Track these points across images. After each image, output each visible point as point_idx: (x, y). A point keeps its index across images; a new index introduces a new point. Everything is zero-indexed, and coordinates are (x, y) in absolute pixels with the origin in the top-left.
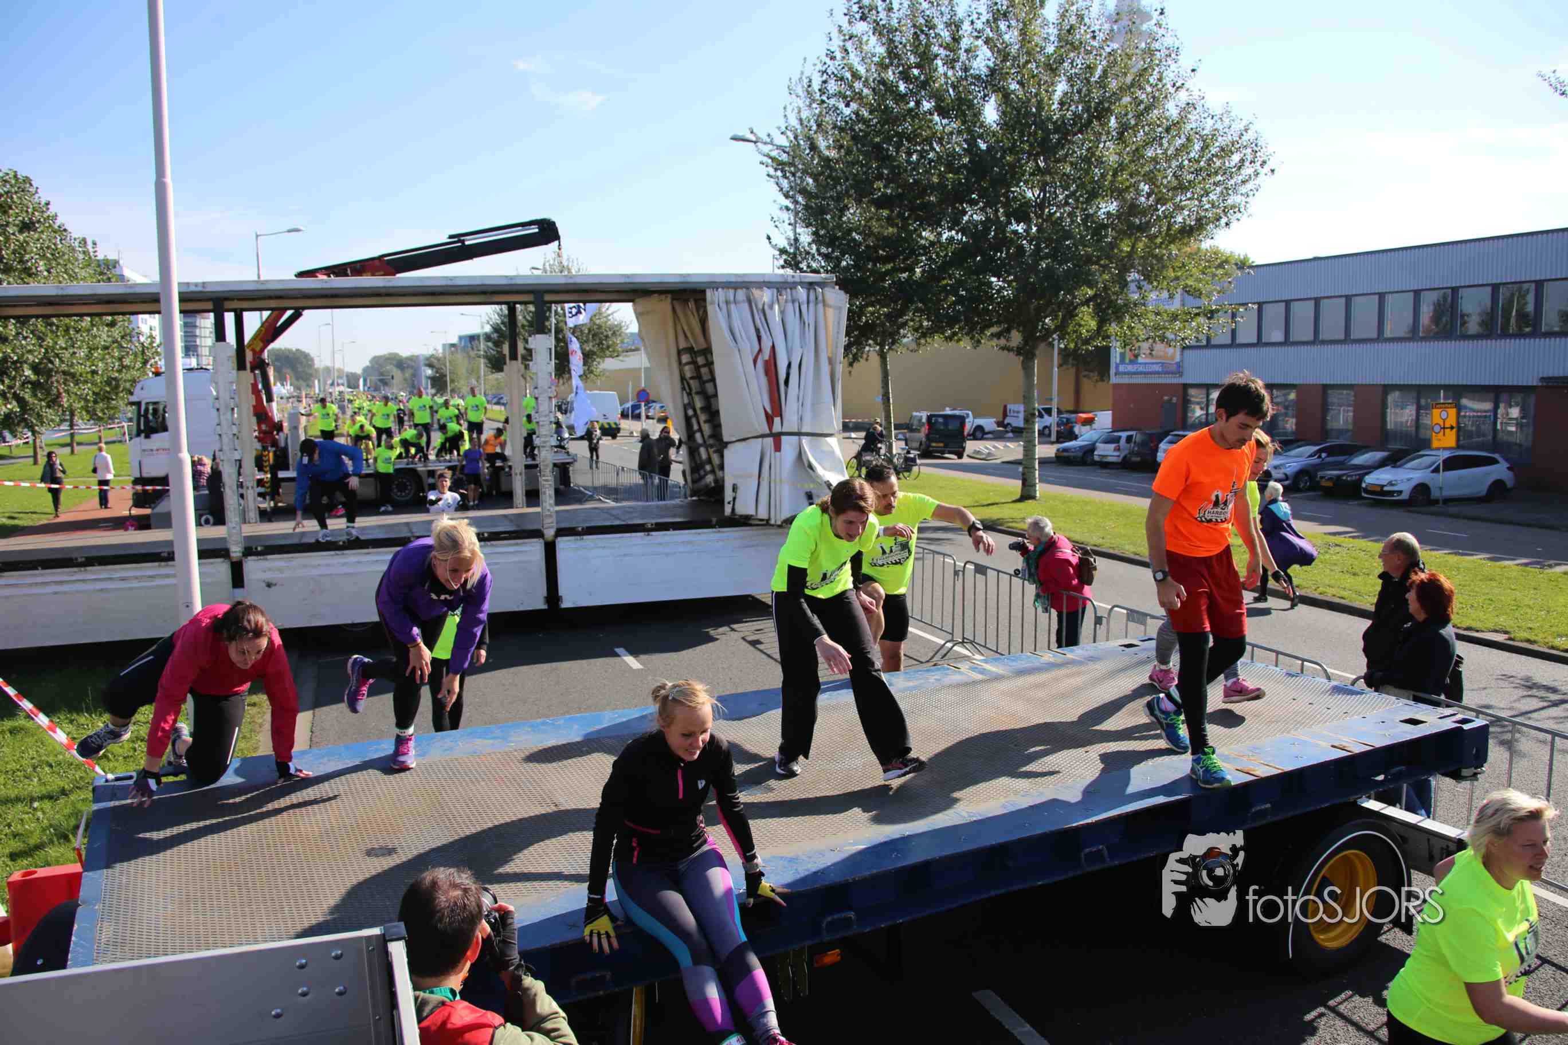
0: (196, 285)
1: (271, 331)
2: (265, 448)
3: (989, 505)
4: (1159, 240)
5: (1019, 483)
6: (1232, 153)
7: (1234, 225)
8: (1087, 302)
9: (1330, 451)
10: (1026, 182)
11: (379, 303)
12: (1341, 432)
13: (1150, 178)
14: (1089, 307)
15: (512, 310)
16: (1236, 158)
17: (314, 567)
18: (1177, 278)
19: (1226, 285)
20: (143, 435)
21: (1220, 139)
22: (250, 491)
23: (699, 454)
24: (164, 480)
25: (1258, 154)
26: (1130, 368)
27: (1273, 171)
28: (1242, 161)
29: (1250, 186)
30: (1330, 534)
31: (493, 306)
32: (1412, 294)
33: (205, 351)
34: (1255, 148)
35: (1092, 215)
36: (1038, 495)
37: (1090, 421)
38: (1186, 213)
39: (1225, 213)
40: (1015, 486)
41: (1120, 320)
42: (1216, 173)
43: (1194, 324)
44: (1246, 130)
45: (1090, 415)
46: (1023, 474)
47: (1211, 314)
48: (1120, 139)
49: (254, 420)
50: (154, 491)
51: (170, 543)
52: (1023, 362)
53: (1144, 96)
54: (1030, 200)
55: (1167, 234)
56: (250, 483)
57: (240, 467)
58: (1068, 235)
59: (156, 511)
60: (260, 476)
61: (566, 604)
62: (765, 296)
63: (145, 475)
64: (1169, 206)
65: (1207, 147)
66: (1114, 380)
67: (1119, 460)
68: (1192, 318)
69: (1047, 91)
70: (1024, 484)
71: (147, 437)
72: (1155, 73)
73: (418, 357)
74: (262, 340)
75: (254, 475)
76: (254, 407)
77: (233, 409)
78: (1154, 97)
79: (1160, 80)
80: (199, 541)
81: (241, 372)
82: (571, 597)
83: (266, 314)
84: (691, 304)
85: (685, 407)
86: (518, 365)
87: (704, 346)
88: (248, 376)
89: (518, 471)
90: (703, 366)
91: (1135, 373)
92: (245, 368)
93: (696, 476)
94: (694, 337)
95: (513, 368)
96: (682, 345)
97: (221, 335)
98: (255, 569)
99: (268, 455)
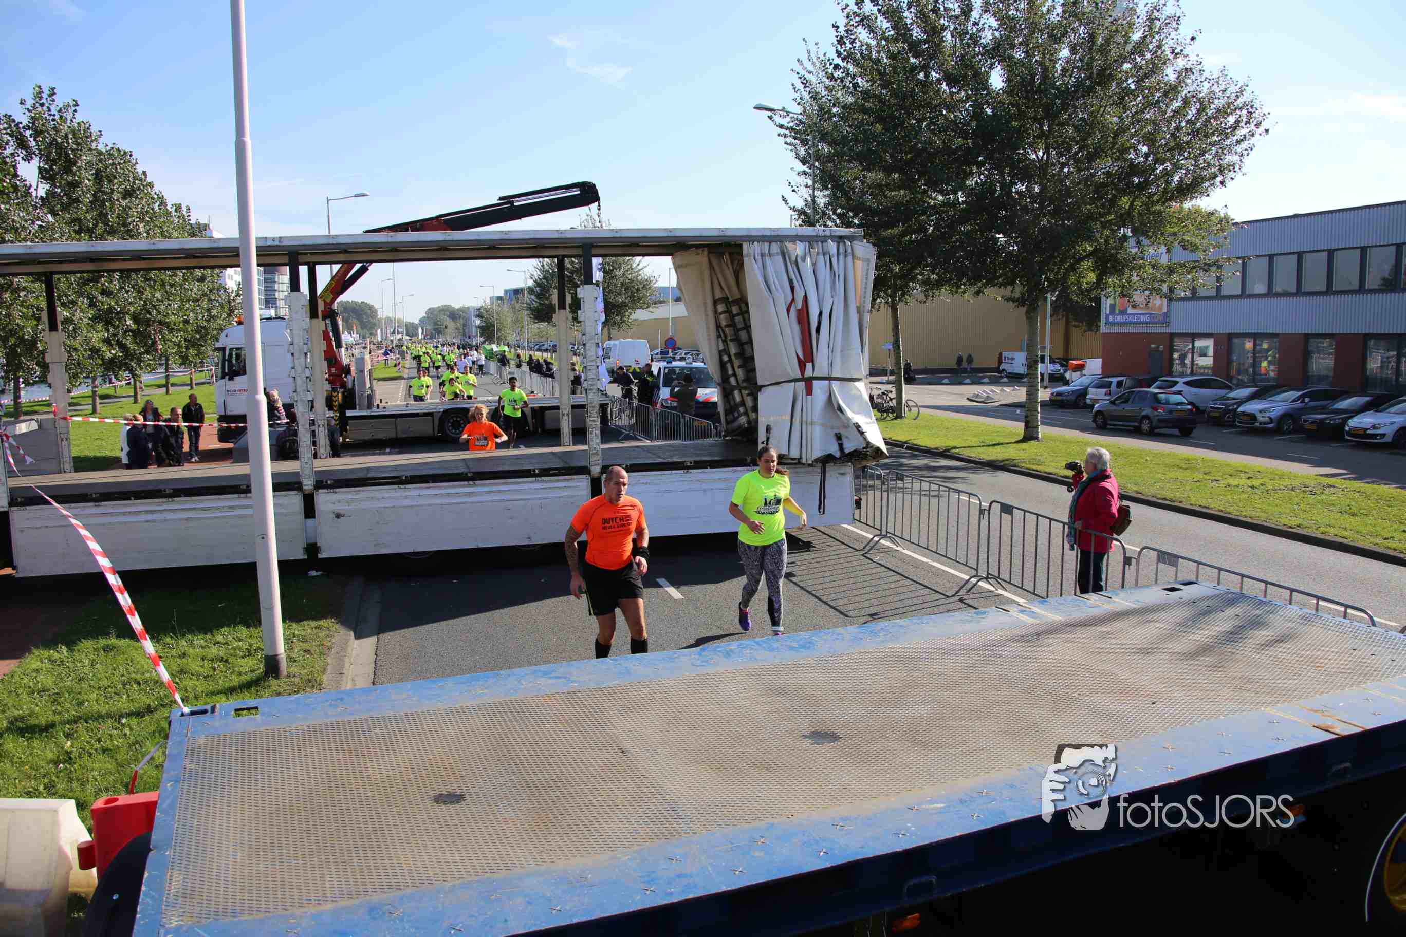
0: (274, 240)
1: (341, 284)
2: (334, 390)
3: (994, 445)
4: (1155, 198)
5: (1023, 424)
6: (1228, 115)
7: (1229, 183)
8: (1087, 256)
9: (1314, 396)
10: (1031, 145)
12: (1322, 378)
13: (1150, 140)
14: (1089, 261)
15: (561, 264)
16: (1231, 119)
17: (378, 499)
18: (1174, 234)
19: (1221, 240)
20: (227, 377)
21: (1216, 101)
22: (321, 429)
23: (733, 396)
24: (243, 418)
25: (1254, 115)
26: (1120, 318)
27: (1267, 131)
28: (1237, 122)
29: (1244, 145)
30: (1321, 475)
32: (1393, 248)
33: (281, 303)
34: (1250, 110)
35: (1093, 175)
36: (1040, 436)
37: (1080, 368)
38: (1184, 171)
39: (1221, 171)
40: (1018, 428)
41: (1120, 273)
42: (1213, 134)
43: (1189, 277)
44: (1242, 92)
45: (1081, 362)
46: (1026, 417)
47: (1206, 268)
48: (1121, 103)
49: (325, 364)
50: (237, 427)
51: (247, 477)
52: (1027, 313)
53: (1144, 62)
54: (1034, 160)
55: (1165, 192)
57: (312, 407)
58: (1069, 193)
59: (237, 445)
60: (330, 414)
62: (796, 249)
63: (229, 413)
64: (1167, 165)
65: (1204, 110)
66: (1104, 329)
68: (1189, 273)
69: (1051, 60)
70: (1027, 426)
71: (231, 379)
72: (1154, 40)
73: (468, 308)
74: (332, 292)
75: (324, 415)
76: (325, 352)
77: (306, 354)
78: (1153, 64)
79: (1159, 47)
80: (274, 475)
81: (314, 321)
83: (336, 267)
84: (726, 257)
85: (720, 353)
86: (566, 313)
87: (738, 297)
88: (320, 324)
89: (566, 412)
90: (738, 315)
91: (1125, 323)
92: (317, 317)
93: (730, 417)
94: (729, 287)
95: (562, 317)
96: (718, 295)
97: (295, 285)
98: (325, 501)
99: (337, 396)
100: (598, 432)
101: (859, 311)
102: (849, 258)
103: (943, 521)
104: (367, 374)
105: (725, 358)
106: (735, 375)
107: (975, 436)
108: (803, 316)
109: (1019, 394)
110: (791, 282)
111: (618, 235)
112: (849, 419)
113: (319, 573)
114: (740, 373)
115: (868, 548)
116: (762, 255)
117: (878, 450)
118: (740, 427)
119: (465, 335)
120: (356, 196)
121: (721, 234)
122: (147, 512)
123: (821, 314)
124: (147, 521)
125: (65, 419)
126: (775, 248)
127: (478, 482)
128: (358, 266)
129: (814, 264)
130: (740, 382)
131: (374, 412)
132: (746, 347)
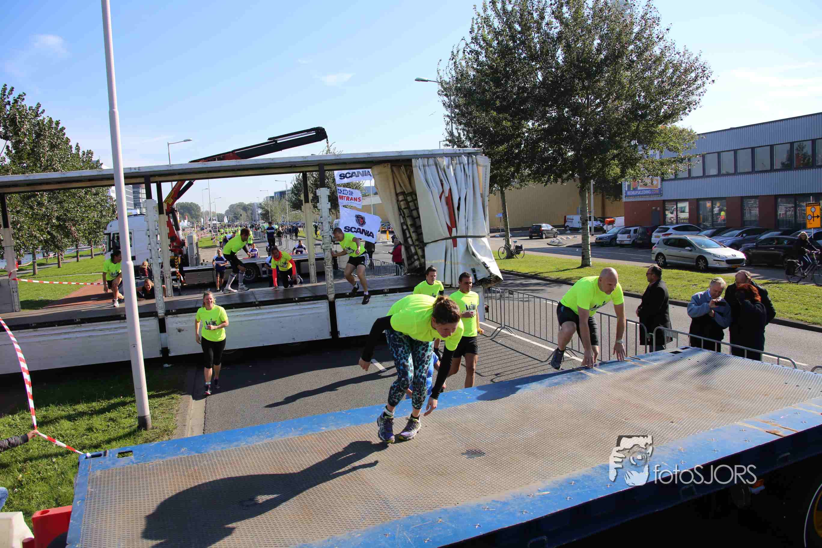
0: (135, 169)
1: (177, 193)
2: (176, 255)
3: (564, 270)
4: (651, 123)
5: (581, 258)
6: (691, 73)
7: (693, 112)
8: (614, 158)
9: (748, 232)
10: (578, 94)
11: (234, 175)
12: (751, 222)
13: (646, 89)
14: (614, 160)
15: (305, 177)
16: (693, 75)
18: (664, 142)
19: (691, 145)
21: (684, 65)
22: (168, 279)
23: (411, 250)
25: (705, 72)
26: (633, 193)
27: (713, 81)
28: (696, 77)
29: (701, 90)
31: (295, 174)
32: (788, 146)
33: (142, 205)
34: (703, 69)
36: (591, 264)
37: (612, 223)
38: (667, 107)
39: (688, 106)
40: (578, 260)
41: (633, 166)
42: (683, 84)
43: (673, 167)
44: (697, 59)
45: (612, 219)
46: (583, 253)
47: (681, 161)
48: (629, 68)
49: (169, 241)
51: (124, 309)
52: (580, 192)
53: (641, 45)
54: (579, 103)
55: (656, 118)
56: (168, 275)
57: (162, 267)
60: (173, 270)
61: (341, 336)
62: (445, 162)
64: (658, 103)
66: (624, 199)
67: (630, 243)
68: (672, 164)
69: (590, 44)
70: (583, 259)
72: (647, 31)
73: (254, 204)
74: (172, 198)
75: (170, 269)
76: (169, 234)
77: (157, 235)
78: (647, 45)
79: (650, 35)
81: (161, 215)
82: (344, 332)
83: (174, 183)
84: (403, 168)
85: (402, 225)
86: (310, 205)
87: (411, 191)
88: (165, 217)
89: (312, 263)
90: (411, 202)
91: (636, 196)
92: (163, 213)
93: (410, 262)
94: (405, 186)
95: (307, 207)
96: (399, 190)
97: (149, 195)
98: (172, 322)
99: (178, 259)
100: (332, 274)
101: (482, 196)
102: (475, 165)
103: (537, 316)
104: (194, 245)
105: (405, 227)
106: (411, 237)
107: (552, 265)
108: (449, 201)
109: (578, 239)
110: (441, 181)
111: (338, 158)
112: (479, 260)
113: (170, 365)
114: (414, 235)
115: (494, 335)
116: (424, 166)
117: (497, 277)
118: (415, 267)
119: (252, 220)
120: (185, 141)
121: (399, 154)
122: (65, 333)
123: (460, 199)
124: (65, 339)
125: (14, 279)
126: (431, 161)
127: (261, 307)
128: (187, 182)
129: (454, 170)
130: (414, 240)
131: (200, 267)
132: (417, 220)
